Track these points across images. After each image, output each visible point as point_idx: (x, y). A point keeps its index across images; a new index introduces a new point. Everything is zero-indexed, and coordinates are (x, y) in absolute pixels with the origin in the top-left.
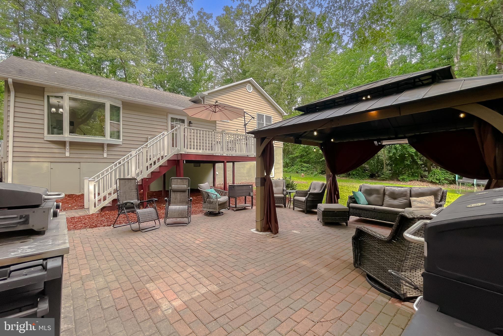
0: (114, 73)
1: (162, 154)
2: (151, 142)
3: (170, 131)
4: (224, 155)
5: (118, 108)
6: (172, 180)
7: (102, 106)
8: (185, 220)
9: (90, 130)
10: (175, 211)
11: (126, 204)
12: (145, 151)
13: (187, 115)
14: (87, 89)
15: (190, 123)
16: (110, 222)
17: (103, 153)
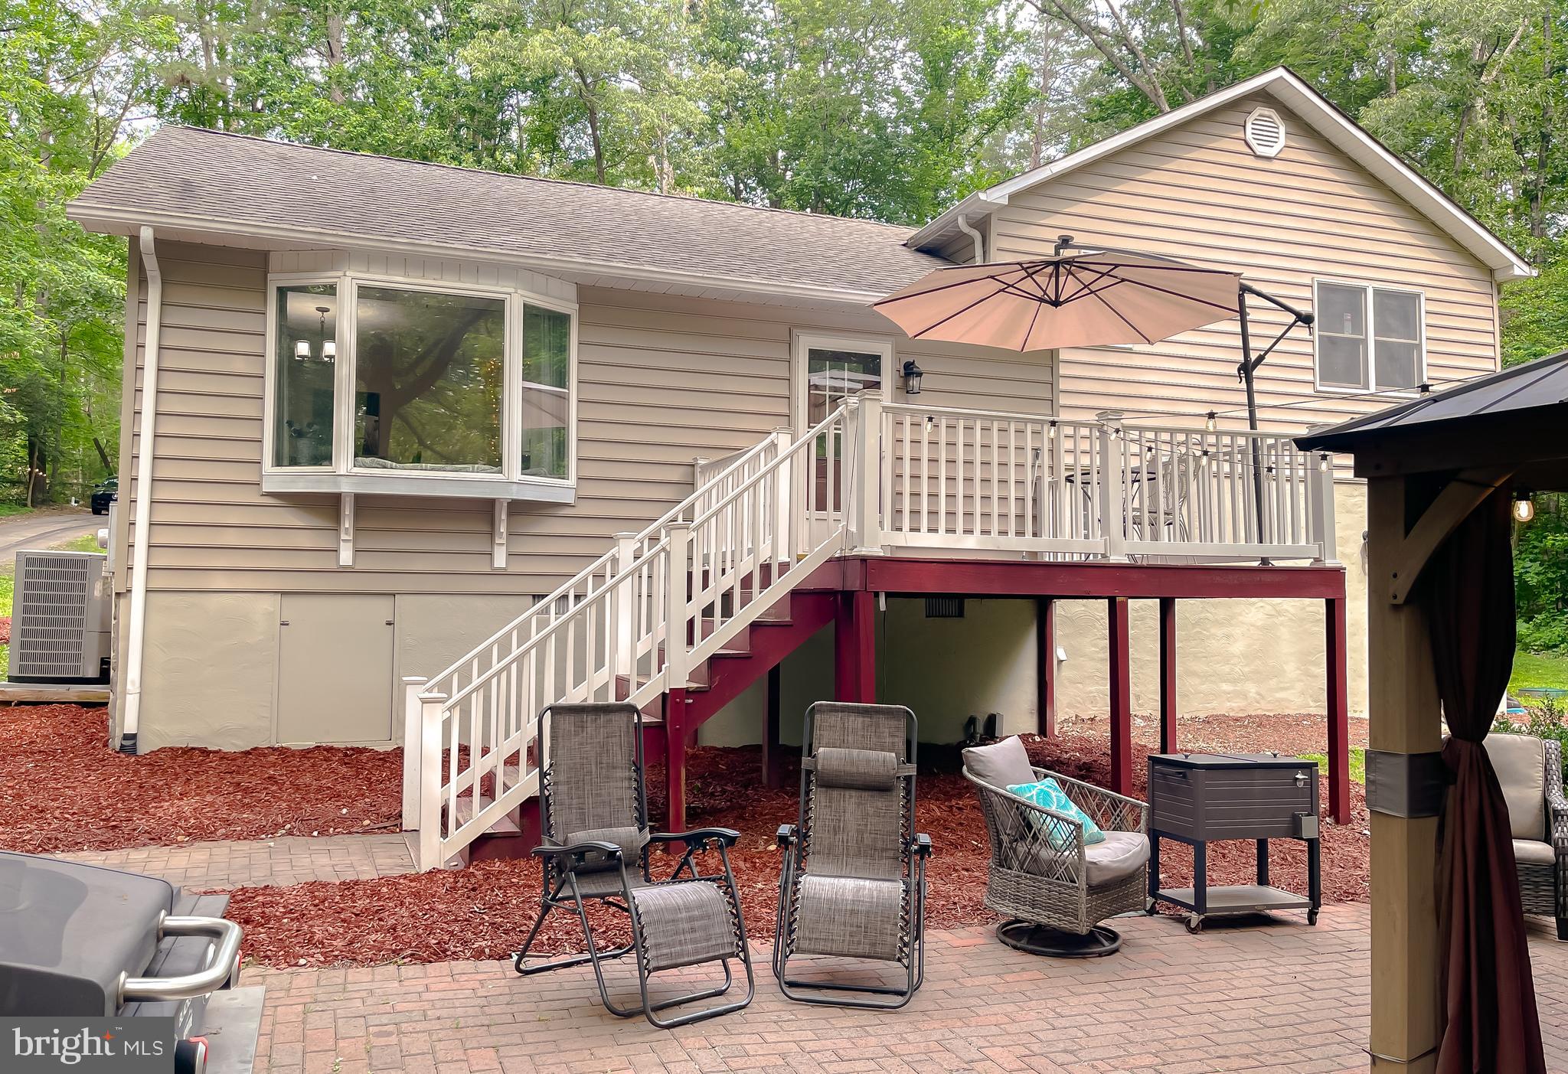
0: (548, 140)
1: (764, 555)
2: (710, 491)
3: (807, 434)
4: (1114, 559)
5: (559, 321)
6: (817, 717)
7: (490, 312)
8: (893, 972)
9: (445, 424)
10: (833, 909)
11: (581, 852)
12: (677, 543)
13: (892, 332)
14: (429, 243)
15: (909, 371)
16: (506, 932)
17: (488, 549)
